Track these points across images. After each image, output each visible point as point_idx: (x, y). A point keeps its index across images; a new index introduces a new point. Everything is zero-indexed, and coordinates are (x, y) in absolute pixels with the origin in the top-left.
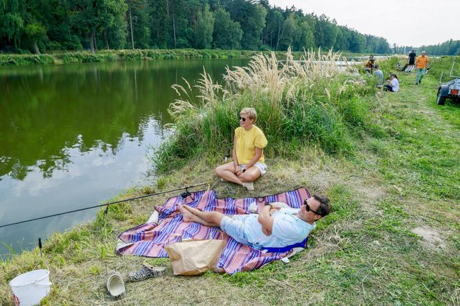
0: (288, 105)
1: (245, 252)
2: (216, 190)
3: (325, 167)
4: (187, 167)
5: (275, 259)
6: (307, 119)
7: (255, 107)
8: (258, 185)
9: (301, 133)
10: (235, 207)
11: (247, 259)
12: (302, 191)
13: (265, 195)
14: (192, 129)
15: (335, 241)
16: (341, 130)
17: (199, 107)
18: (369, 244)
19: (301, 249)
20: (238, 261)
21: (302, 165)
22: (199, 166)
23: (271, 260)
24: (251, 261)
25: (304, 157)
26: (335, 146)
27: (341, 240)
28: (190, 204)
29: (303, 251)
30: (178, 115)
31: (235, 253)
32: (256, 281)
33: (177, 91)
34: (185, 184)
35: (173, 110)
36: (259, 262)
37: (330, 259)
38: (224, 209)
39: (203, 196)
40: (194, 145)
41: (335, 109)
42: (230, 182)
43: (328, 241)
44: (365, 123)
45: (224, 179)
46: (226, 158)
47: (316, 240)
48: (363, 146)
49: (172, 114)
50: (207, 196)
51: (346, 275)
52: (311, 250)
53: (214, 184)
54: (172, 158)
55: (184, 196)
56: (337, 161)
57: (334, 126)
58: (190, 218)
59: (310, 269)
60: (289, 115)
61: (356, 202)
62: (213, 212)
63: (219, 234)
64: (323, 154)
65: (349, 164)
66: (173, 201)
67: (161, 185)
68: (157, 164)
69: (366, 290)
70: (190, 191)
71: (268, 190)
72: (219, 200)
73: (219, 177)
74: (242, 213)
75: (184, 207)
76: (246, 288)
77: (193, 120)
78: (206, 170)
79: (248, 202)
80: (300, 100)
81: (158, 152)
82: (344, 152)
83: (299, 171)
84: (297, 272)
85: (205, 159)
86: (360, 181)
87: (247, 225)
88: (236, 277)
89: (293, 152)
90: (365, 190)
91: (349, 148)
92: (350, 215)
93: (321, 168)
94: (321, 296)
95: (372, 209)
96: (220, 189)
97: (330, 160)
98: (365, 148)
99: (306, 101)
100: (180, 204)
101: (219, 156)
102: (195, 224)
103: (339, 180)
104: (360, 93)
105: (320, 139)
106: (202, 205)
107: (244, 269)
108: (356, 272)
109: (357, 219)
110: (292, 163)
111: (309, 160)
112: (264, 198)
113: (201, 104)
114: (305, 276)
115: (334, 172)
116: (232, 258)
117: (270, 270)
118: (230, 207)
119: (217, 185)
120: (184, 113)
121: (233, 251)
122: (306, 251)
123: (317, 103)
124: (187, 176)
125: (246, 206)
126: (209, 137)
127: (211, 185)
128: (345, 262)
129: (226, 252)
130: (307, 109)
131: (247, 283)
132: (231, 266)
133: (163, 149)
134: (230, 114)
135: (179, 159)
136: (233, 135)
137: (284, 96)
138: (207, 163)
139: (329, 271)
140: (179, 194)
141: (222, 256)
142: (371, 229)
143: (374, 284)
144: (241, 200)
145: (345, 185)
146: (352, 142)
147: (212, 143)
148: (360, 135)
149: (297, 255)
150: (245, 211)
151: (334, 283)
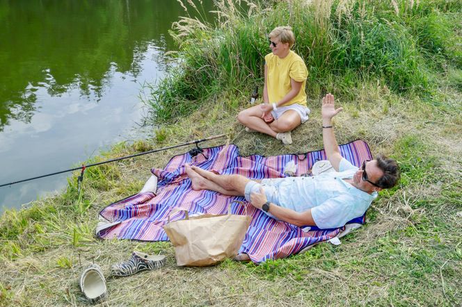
0: (340, 25)
1: (278, 230)
2: (239, 144)
3: (391, 110)
4: (198, 113)
5: (321, 240)
6: (366, 43)
7: (293, 25)
8: (298, 137)
9: (358, 63)
10: (266, 168)
11: (281, 241)
12: (360, 145)
13: (308, 150)
14: (204, 59)
15: (403, 214)
16: (413, 59)
17: (214, 27)
18: (451, 216)
19: (357, 225)
20: (268, 244)
21: (359, 108)
22: (215, 110)
23: (316, 242)
24: (287, 244)
25: (363, 97)
26: (406, 80)
27: (413, 212)
28: (202, 165)
29: (360, 228)
30: (184, 38)
31: (265, 232)
32: (294, 272)
33: (182, 4)
34: (195, 137)
35: (177, 32)
36: (298, 245)
37: (397, 238)
38: (250, 172)
39: (221, 153)
40: (208, 82)
41: (405, 30)
42: (258, 133)
43: (394, 214)
44: (447, 49)
45: (250, 129)
46: (253, 99)
47: (379, 212)
48: (443, 81)
49: (176, 37)
50: (225, 154)
51: (419, 261)
52: (371, 227)
53: (236, 137)
54: (177, 100)
55: (194, 154)
56: (408, 102)
57: (404, 53)
58: (202, 185)
59: (368, 253)
60: (342, 38)
61: (434, 159)
62: (235, 175)
63: (243, 207)
64: (389, 92)
65: (425, 106)
66: (177, 161)
67: (161, 139)
68: (155, 110)
69: (445, 280)
70: (202, 146)
71: (311, 143)
72: (243, 159)
73: (243, 125)
74: (275, 176)
75: (194, 169)
76: (279, 282)
77: (205, 45)
78: (224, 117)
79: (284, 161)
80: (357, 17)
81: (157, 92)
82: (417, 90)
83: (355, 117)
84: (351, 258)
85: (223, 100)
86: (438, 130)
87: (283, 193)
88: (265, 267)
89: (346, 89)
90: (446, 142)
91: (424, 84)
92: (425, 177)
93: (386, 113)
94: (384, 291)
95: (455, 169)
96: (244, 143)
97: (398, 101)
98: (446, 83)
99: (365, 18)
100: (187, 164)
101: (243, 96)
102: (209, 193)
103: (411, 129)
104: (440, 7)
105: (385, 71)
106: (218, 166)
107: (277, 256)
108: (432, 255)
109: (435, 182)
110: (345, 106)
111: (369, 101)
112: (305, 154)
113: (217, 23)
114: (362, 263)
115: (403, 117)
116: (260, 240)
117: (314, 255)
118: (259, 167)
119: (240, 138)
120: (193, 36)
121: (262, 231)
122: (363, 228)
123: (381, 21)
124: (197, 125)
125: (280, 167)
126: (229, 70)
127: (232, 138)
128: (418, 242)
129: (252, 231)
130: (366, 30)
131: (281, 275)
132: (258, 251)
133: (164, 88)
134: (258, 36)
135: (187, 102)
136: (263, 67)
137: (334, 10)
138: (227, 107)
139: (395, 256)
140: (187, 151)
141: (247, 236)
142: (453, 196)
143: (457, 271)
144: (275, 158)
145: (419, 135)
146: (427, 75)
147: (233, 78)
148: (439, 66)
149: (351, 234)
150: (279, 173)
151: (402, 271)
